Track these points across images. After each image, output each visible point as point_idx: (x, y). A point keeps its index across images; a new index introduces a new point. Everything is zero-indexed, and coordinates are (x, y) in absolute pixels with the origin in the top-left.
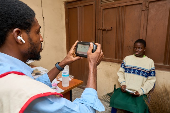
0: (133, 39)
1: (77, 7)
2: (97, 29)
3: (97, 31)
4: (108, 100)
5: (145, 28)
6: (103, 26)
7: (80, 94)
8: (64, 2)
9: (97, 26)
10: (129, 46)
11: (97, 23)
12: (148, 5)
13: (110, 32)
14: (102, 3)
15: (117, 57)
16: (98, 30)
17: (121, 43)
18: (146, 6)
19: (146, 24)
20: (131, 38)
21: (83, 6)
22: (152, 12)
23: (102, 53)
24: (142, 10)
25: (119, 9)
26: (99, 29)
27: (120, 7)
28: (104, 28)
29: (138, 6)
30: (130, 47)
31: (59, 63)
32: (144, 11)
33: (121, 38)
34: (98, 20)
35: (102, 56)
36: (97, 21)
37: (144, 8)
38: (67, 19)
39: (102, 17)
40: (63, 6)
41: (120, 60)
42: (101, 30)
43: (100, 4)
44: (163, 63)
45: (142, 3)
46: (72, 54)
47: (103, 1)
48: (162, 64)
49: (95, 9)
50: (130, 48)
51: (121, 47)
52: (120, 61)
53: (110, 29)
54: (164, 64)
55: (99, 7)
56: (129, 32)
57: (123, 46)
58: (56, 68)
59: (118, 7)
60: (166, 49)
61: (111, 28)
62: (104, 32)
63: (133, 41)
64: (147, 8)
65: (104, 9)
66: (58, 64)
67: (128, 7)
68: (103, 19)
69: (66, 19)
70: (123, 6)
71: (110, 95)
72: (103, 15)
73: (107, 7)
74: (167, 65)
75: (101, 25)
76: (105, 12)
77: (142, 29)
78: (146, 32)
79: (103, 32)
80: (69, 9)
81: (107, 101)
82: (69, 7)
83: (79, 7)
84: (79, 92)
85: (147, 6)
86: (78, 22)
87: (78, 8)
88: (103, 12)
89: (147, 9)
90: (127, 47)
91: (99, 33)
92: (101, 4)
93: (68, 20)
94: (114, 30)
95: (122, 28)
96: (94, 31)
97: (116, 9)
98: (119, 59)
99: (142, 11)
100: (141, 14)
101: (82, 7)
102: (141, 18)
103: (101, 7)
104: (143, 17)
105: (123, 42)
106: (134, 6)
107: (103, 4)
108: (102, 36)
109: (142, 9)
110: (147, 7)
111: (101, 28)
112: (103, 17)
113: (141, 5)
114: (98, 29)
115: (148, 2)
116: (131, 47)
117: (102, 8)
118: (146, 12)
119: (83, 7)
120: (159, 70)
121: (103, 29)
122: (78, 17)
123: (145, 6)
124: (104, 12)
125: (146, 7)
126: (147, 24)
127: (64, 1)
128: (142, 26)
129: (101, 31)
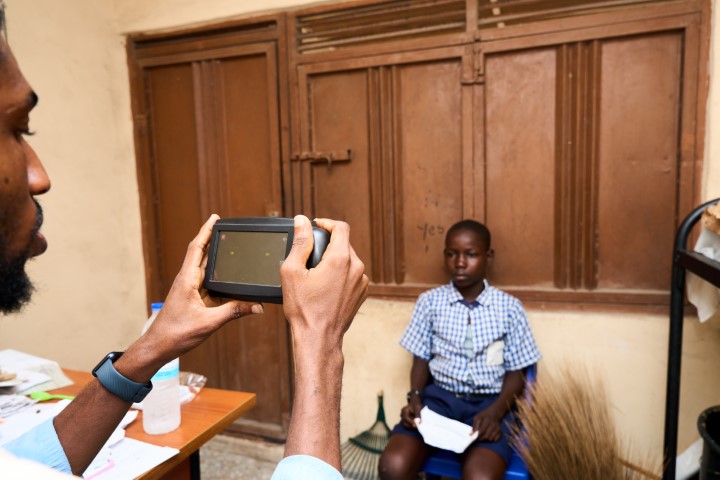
0: (439, 195)
1: (189, 64)
2: (286, 158)
3: (286, 167)
4: (355, 466)
5: (479, 153)
6: (314, 144)
7: (221, 462)
8: (123, 40)
9: (285, 144)
10: (426, 225)
11: (285, 134)
12: (481, 64)
13: (342, 169)
14: (300, 52)
15: (382, 273)
16: (292, 161)
17: (392, 215)
18: (476, 67)
19: (480, 136)
20: (430, 191)
21: (217, 59)
22: (498, 90)
23: (357, 264)
24: (464, 84)
25: (373, 75)
26: (298, 157)
27: (376, 68)
28: (318, 154)
29: (447, 66)
30: (429, 227)
31: (117, 356)
32: (470, 88)
33: (392, 192)
34: (290, 119)
35: (361, 278)
36: (284, 123)
37: (468, 77)
38: (142, 116)
39: (306, 107)
40: (120, 57)
41: (393, 284)
42: (303, 160)
43: (294, 53)
44: (551, 283)
45: (458, 59)
46: (197, 292)
47: (305, 41)
48: (549, 287)
49: (275, 74)
50: (428, 234)
51: (392, 231)
52: (394, 289)
53: (344, 156)
54: (557, 285)
55: (292, 65)
56: (419, 167)
57: (402, 224)
58: (102, 393)
59: (370, 70)
60: (558, 231)
61: (346, 153)
62: (320, 171)
63: (437, 204)
64: (479, 75)
65: (312, 76)
66: (109, 361)
67: (411, 71)
68: (310, 115)
69: (138, 117)
70: (388, 67)
71: (363, 442)
72: (309, 99)
73: (326, 67)
74: (568, 290)
75: (305, 140)
76: (320, 86)
77: (468, 155)
78: (485, 167)
79: (312, 172)
80: (148, 69)
81: (350, 470)
82: (151, 62)
83: (199, 62)
84: (216, 454)
85: (479, 70)
86: (200, 130)
87: (195, 65)
88: (308, 86)
89: (481, 79)
90: (419, 227)
91: (297, 176)
92: (299, 55)
93: (149, 118)
94: (361, 164)
95: (391, 153)
96: (276, 166)
97: (363, 76)
98: (390, 281)
99: (465, 89)
100: (461, 100)
101: (213, 62)
102: (461, 114)
103: (299, 67)
104: (468, 110)
105: (401, 208)
106: (430, 68)
107: (305, 53)
108: (313, 189)
109: (464, 81)
110: (481, 72)
111: (305, 154)
112: (310, 107)
113: (455, 65)
114: (294, 157)
115: (481, 56)
116: (433, 228)
117: (304, 70)
118: (478, 90)
119: (218, 62)
120: (543, 310)
121: (312, 159)
122: (198, 104)
123: (474, 70)
124: (312, 87)
125: (476, 73)
126: (485, 135)
127: (123, 34)
128: (468, 143)
129: (307, 166)
